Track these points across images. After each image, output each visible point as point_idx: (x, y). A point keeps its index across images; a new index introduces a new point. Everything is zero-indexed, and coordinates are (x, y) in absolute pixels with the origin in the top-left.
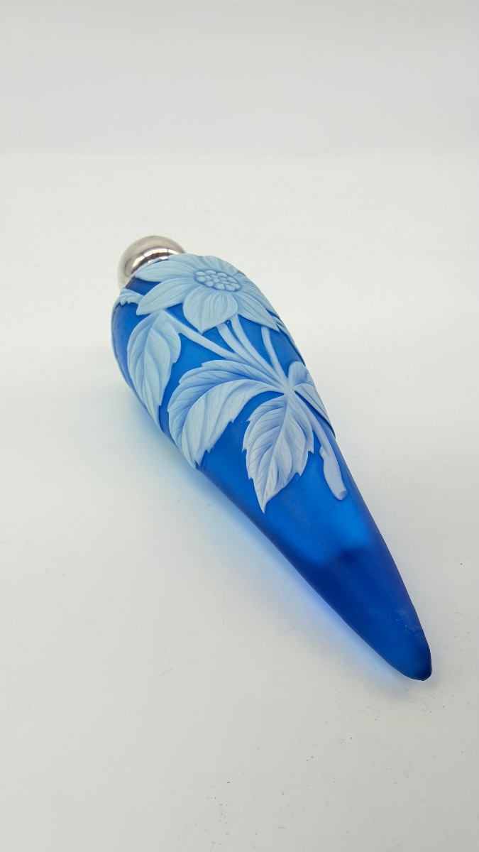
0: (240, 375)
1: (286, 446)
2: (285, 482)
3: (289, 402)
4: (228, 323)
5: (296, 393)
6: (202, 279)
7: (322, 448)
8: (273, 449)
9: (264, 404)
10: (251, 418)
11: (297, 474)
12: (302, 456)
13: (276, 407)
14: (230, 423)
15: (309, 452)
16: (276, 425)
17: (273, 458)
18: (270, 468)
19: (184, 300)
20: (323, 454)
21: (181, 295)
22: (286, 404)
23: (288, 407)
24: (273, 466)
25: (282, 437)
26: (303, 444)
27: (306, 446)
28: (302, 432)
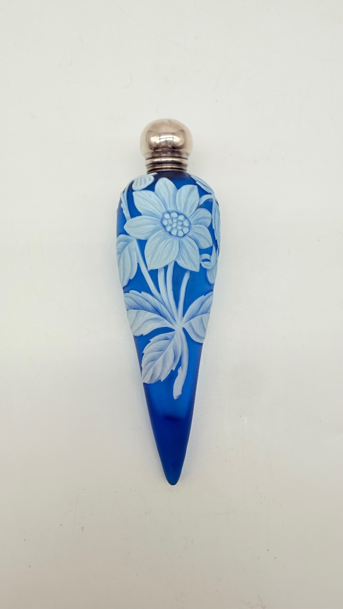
0: (157, 311)
1: (161, 364)
2: (153, 382)
3: (175, 337)
4: (166, 268)
5: (184, 329)
6: (165, 223)
7: (180, 367)
8: (154, 363)
9: (161, 335)
10: (152, 340)
11: (160, 380)
12: (166, 372)
13: (166, 339)
14: (142, 335)
15: (172, 370)
16: (162, 350)
17: (153, 367)
18: (150, 371)
19: (148, 238)
20: (180, 371)
21: (147, 234)
22: (173, 337)
23: (173, 340)
24: (152, 370)
25: (161, 358)
26: (171, 365)
27: (172, 365)
28: (173, 357)
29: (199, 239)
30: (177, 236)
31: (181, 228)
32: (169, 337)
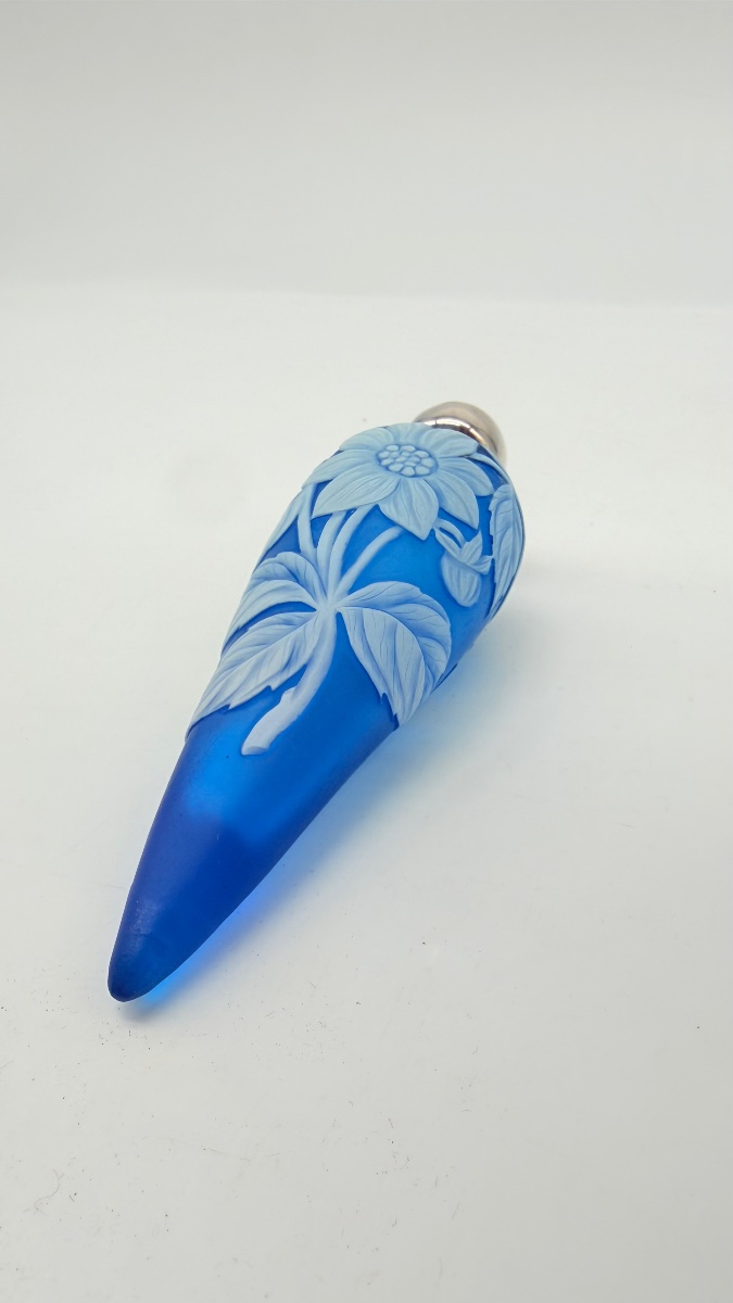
3: (310, 623)
4: (349, 513)
5: (339, 617)
6: (384, 455)
7: (293, 689)
8: (234, 670)
9: (279, 615)
11: (228, 706)
12: (253, 687)
13: (288, 623)
15: (269, 687)
16: (265, 643)
17: (227, 678)
18: (216, 689)
20: (286, 696)
22: (304, 622)
23: (300, 630)
25: (253, 660)
26: (270, 674)
27: (272, 678)
28: (285, 661)
29: (446, 494)
30: (400, 472)
31: (413, 465)
32: (296, 620)
